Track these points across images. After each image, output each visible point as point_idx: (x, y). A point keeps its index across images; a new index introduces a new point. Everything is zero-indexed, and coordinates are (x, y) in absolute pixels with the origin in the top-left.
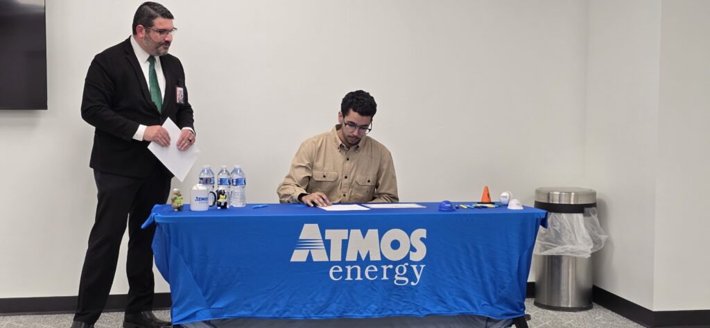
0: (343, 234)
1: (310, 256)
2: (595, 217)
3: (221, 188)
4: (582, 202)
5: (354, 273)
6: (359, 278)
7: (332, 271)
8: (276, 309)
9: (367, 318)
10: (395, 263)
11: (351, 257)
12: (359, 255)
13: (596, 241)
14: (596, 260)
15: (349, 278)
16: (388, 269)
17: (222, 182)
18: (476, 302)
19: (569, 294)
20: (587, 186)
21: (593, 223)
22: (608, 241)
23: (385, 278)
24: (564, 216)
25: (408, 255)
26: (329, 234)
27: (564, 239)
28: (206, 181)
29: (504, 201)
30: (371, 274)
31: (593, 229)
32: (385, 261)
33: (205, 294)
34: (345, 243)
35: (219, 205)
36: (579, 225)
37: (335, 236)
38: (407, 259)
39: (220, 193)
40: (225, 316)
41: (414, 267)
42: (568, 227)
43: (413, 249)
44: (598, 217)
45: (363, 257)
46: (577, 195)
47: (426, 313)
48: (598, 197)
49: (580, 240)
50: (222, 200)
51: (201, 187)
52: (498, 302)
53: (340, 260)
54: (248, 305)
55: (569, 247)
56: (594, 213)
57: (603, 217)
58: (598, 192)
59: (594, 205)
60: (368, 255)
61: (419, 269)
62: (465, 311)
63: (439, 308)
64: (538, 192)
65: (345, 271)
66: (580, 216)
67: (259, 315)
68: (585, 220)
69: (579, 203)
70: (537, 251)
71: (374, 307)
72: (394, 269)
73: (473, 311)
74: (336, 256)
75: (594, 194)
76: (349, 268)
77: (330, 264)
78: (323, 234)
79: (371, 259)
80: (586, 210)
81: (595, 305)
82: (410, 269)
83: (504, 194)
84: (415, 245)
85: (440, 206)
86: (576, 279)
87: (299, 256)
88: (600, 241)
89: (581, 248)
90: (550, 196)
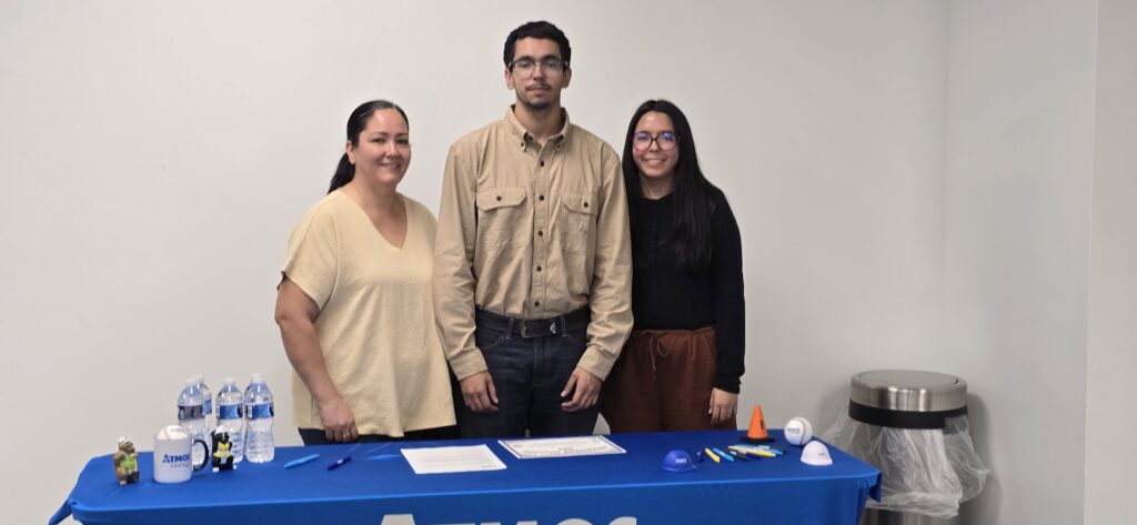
2: (965, 435)
4: (940, 406)
13: (967, 480)
21: (962, 444)
22: (990, 478)
24: (907, 433)
27: (908, 482)
31: (962, 459)
36: (936, 453)
39: (218, 439)
42: (915, 456)
44: (971, 434)
46: (929, 395)
48: (970, 393)
49: (937, 483)
50: (222, 453)
51: (175, 434)
55: (918, 495)
56: (963, 427)
59: (962, 411)
64: (857, 385)
66: (937, 434)
68: (945, 441)
69: (936, 408)
75: (959, 389)
80: (949, 421)
88: (975, 480)
89: (940, 498)
90: (882, 394)
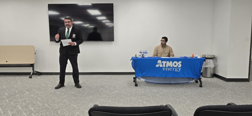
0: (165, 62)
1: (159, 66)
2: (215, 60)
3: (143, 54)
4: (212, 57)
5: (167, 69)
6: (168, 70)
8: (153, 75)
9: (170, 77)
10: (175, 68)
11: (167, 66)
13: (215, 65)
14: (215, 69)
17: (143, 53)
18: (191, 75)
19: (209, 75)
20: (213, 54)
21: (214, 61)
22: (217, 65)
24: (208, 60)
25: (178, 66)
26: (163, 62)
27: (208, 64)
28: (141, 53)
29: (197, 57)
30: (170, 69)
33: (141, 72)
35: (143, 57)
36: (211, 62)
37: (164, 62)
39: (143, 55)
40: (144, 76)
41: (179, 68)
43: (179, 65)
45: (169, 66)
47: (181, 77)
48: (215, 56)
49: (211, 64)
51: (140, 54)
52: (195, 75)
54: (148, 74)
55: (209, 66)
58: (215, 55)
59: (214, 58)
61: (180, 69)
62: (188, 77)
63: (184, 76)
64: (203, 55)
65: (166, 69)
66: (212, 60)
67: (150, 76)
69: (211, 57)
70: (203, 67)
71: (171, 75)
73: (190, 77)
74: (164, 66)
75: (214, 56)
77: (163, 67)
78: (162, 62)
80: (213, 59)
81: (214, 77)
82: (178, 69)
83: (197, 55)
84: (179, 64)
85: (184, 57)
86: (210, 72)
87: (157, 66)
88: (216, 65)
89: (212, 66)
90: (205, 56)
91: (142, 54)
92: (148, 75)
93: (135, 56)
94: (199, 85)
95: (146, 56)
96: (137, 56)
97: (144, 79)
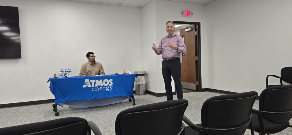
1: (87, 86)
2: (146, 76)
4: (143, 73)
6: (98, 90)
7: (92, 89)
8: (80, 98)
9: (100, 99)
11: (96, 86)
12: (98, 85)
13: (146, 81)
14: (147, 85)
15: (96, 90)
16: (105, 88)
18: (123, 93)
19: (142, 92)
20: (144, 70)
22: (148, 81)
23: (104, 90)
24: (140, 76)
26: (91, 81)
29: (128, 73)
30: (101, 89)
31: (146, 79)
32: (104, 86)
33: (63, 96)
34: (95, 83)
35: (65, 77)
36: (143, 78)
37: (93, 81)
38: (109, 85)
40: (68, 101)
41: (110, 87)
42: (141, 78)
43: (110, 83)
46: (142, 72)
47: (113, 96)
49: (143, 81)
50: (66, 75)
51: (61, 73)
52: (128, 93)
53: (94, 86)
54: (73, 98)
55: (141, 82)
57: (147, 76)
59: (145, 74)
60: (100, 85)
61: (111, 87)
62: (121, 95)
63: (116, 95)
64: (135, 72)
65: (95, 89)
66: (143, 76)
67: (76, 100)
70: (135, 84)
71: (102, 96)
72: (106, 88)
73: (123, 95)
74: (93, 86)
75: (145, 72)
76: (96, 88)
77: (92, 88)
79: (101, 86)
80: (144, 75)
81: (147, 94)
82: (109, 87)
83: (128, 71)
84: (110, 82)
85: (115, 74)
86: (143, 89)
87: (84, 86)
90: (137, 72)
91: (64, 73)
92: (72, 100)
93: (53, 77)
94: (132, 104)
95: (70, 75)
96: (57, 76)
97: (69, 105)
